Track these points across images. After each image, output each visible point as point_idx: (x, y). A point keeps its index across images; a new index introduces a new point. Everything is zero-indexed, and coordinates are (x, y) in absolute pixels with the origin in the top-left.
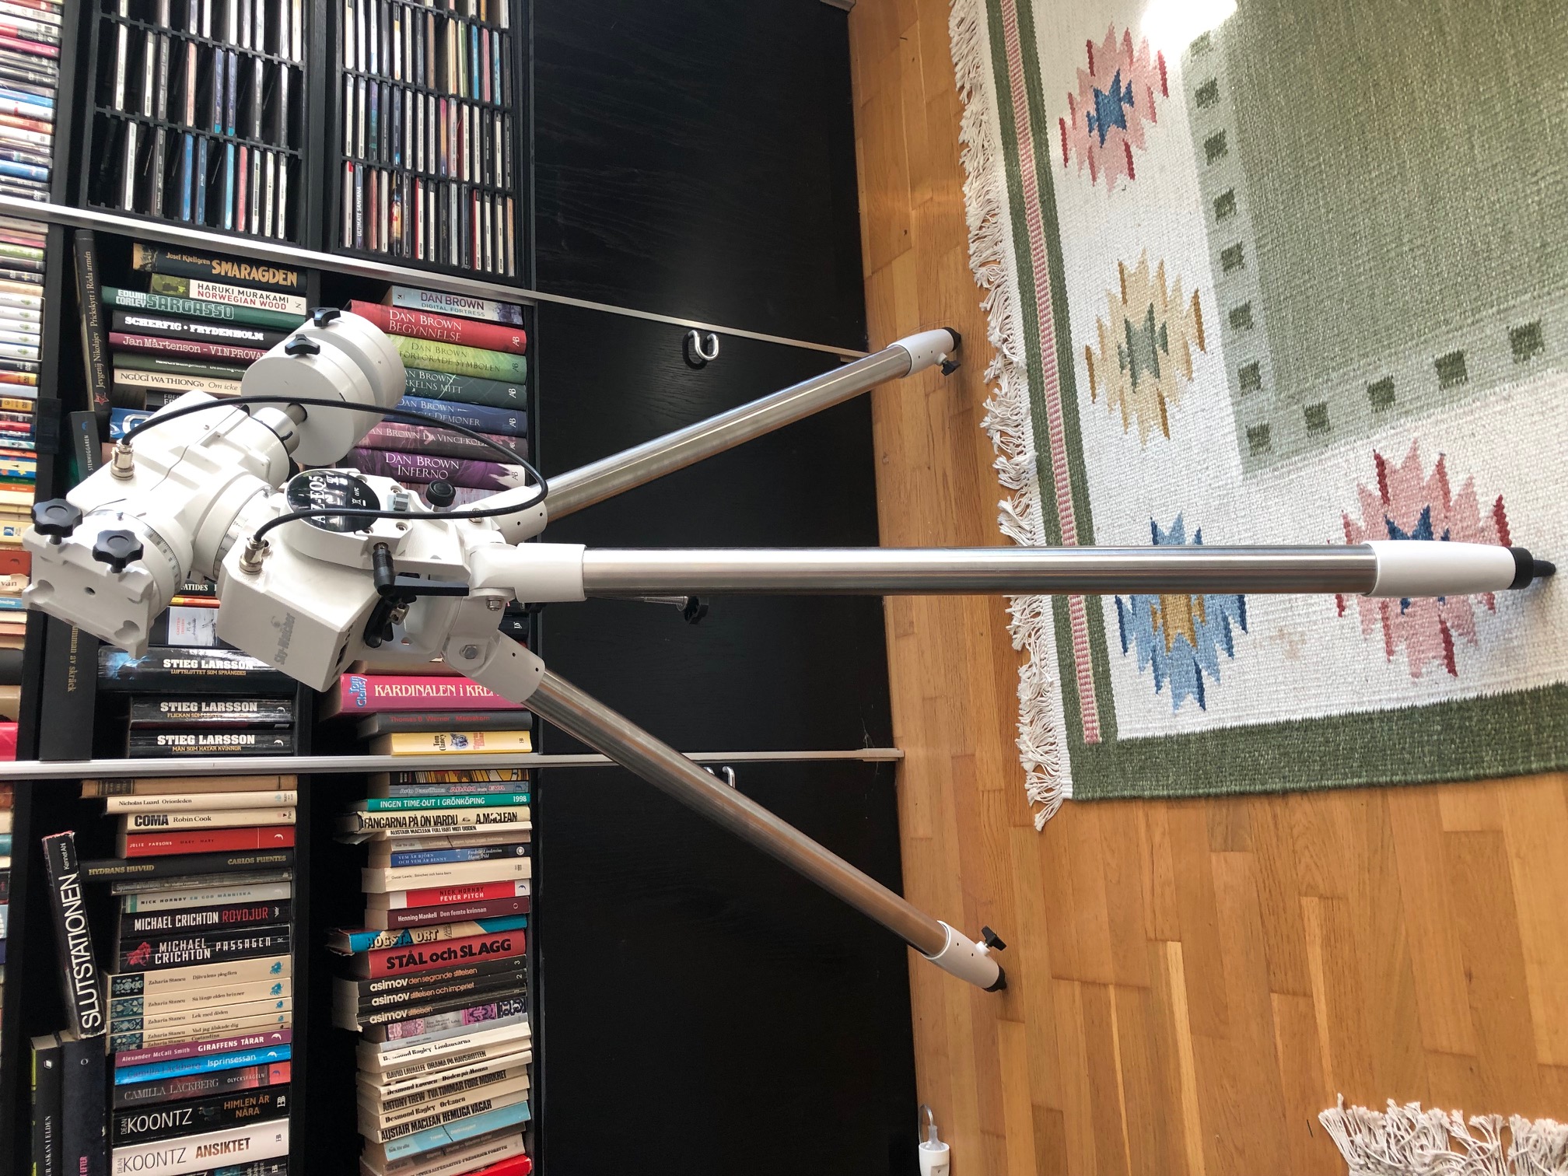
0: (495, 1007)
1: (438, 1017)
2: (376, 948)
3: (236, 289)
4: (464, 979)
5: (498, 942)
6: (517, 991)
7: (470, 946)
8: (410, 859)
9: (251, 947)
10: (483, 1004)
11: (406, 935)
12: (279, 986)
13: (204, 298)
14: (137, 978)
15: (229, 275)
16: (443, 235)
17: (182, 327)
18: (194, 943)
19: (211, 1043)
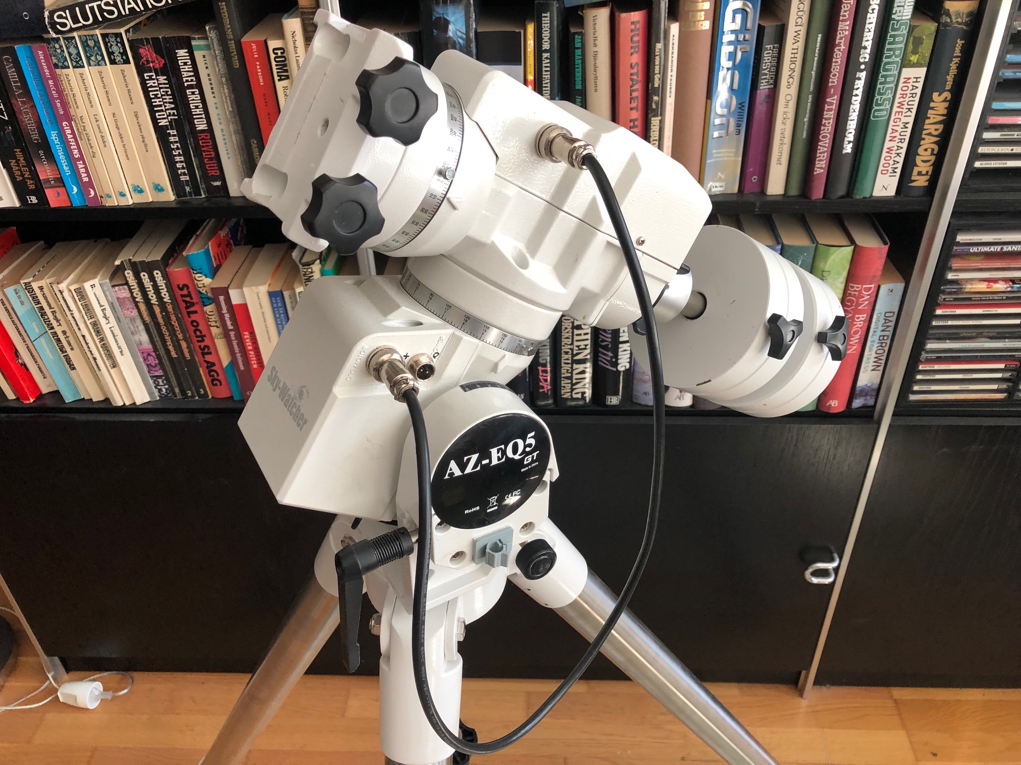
0: (160, 373)
1: (142, 327)
2: (194, 275)
3: (911, 120)
4: (178, 348)
5: (218, 375)
6: (177, 390)
7: (210, 353)
8: (278, 307)
9: (177, 162)
10: (161, 363)
11: (211, 301)
12: (141, 191)
13: (901, 85)
14: (124, 57)
15: (930, 111)
16: (964, 333)
17: (864, 63)
18: (172, 109)
19: (73, 133)
